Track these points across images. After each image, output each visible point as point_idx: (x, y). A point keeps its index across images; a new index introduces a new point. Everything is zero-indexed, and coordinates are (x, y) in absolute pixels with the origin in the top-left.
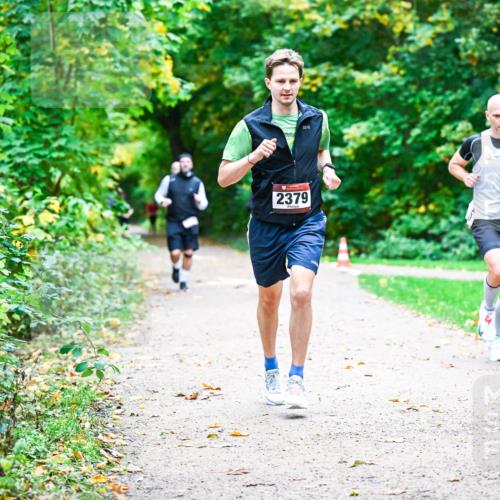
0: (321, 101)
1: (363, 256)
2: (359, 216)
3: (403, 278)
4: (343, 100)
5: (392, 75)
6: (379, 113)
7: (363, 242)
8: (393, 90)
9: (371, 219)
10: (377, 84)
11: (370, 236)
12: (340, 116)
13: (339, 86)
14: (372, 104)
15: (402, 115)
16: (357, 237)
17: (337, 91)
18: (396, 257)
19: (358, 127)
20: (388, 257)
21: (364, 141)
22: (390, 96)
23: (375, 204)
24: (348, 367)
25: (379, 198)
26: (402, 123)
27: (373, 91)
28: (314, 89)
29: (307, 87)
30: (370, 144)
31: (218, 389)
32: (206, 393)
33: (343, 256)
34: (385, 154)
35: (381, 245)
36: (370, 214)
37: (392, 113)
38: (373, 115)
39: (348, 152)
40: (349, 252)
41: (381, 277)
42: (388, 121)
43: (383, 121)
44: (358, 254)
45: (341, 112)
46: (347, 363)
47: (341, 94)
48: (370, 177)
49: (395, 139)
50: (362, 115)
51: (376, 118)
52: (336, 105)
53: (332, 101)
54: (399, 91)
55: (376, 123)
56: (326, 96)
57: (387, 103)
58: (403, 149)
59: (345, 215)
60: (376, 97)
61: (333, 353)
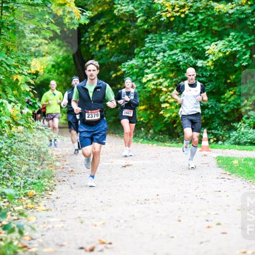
0: (189, 25)
1: (220, 142)
2: (217, 112)
3: (251, 160)
4: (205, 24)
5: (242, 5)
6: (232, 34)
7: (220, 132)
8: (243, 16)
9: (227, 115)
10: (231, 12)
11: (226, 127)
12: (203, 36)
13: (201, 13)
14: (227, 27)
15: (250, 36)
16: (216, 129)
17: (201, 17)
18: (245, 144)
19: (216, 45)
20: (239, 144)
21: (221, 55)
22: (240, 20)
23: (229, 103)
24: (209, 227)
25: (232, 98)
26: (249, 41)
27: (227, 17)
28: (183, 16)
29: (178, 14)
30: (226, 58)
31: (110, 243)
32: (101, 247)
33: (205, 143)
34: (237, 65)
35: (234, 134)
36: (226, 111)
37: (242, 33)
38: (228, 35)
39: (209, 63)
40: (209, 140)
41: (234, 159)
42: (238, 40)
43: (235, 40)
44: (217, 141)
45: (204, 33)
46: (207, 224)
47: (203, 20)
48: (225, 83)
49: (245, 54)
50: (219, 36)
51: (230, 38)
52: (199, 28)
53: (197, 25)
54: (247, 18)
55: (230, 41)
56: (192, 21)
57: (238, 27)
58: (251, 62)
59: (206, 111)
60: (230, 21)
61: (197, 217)
